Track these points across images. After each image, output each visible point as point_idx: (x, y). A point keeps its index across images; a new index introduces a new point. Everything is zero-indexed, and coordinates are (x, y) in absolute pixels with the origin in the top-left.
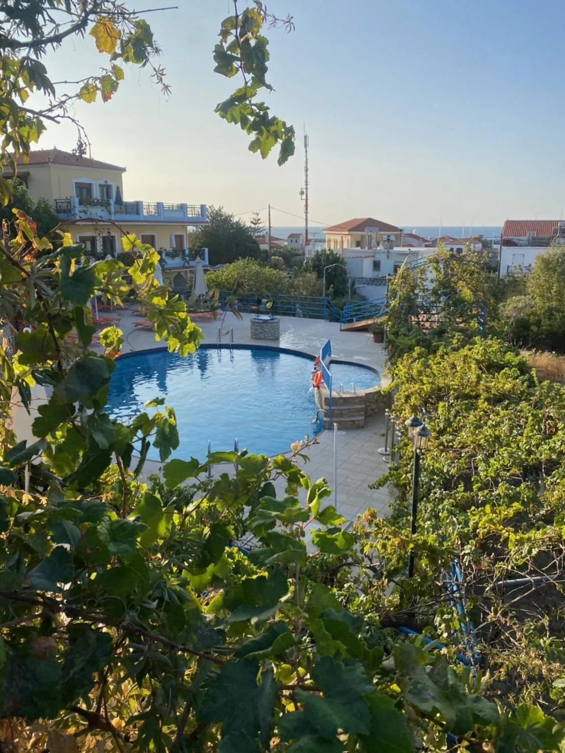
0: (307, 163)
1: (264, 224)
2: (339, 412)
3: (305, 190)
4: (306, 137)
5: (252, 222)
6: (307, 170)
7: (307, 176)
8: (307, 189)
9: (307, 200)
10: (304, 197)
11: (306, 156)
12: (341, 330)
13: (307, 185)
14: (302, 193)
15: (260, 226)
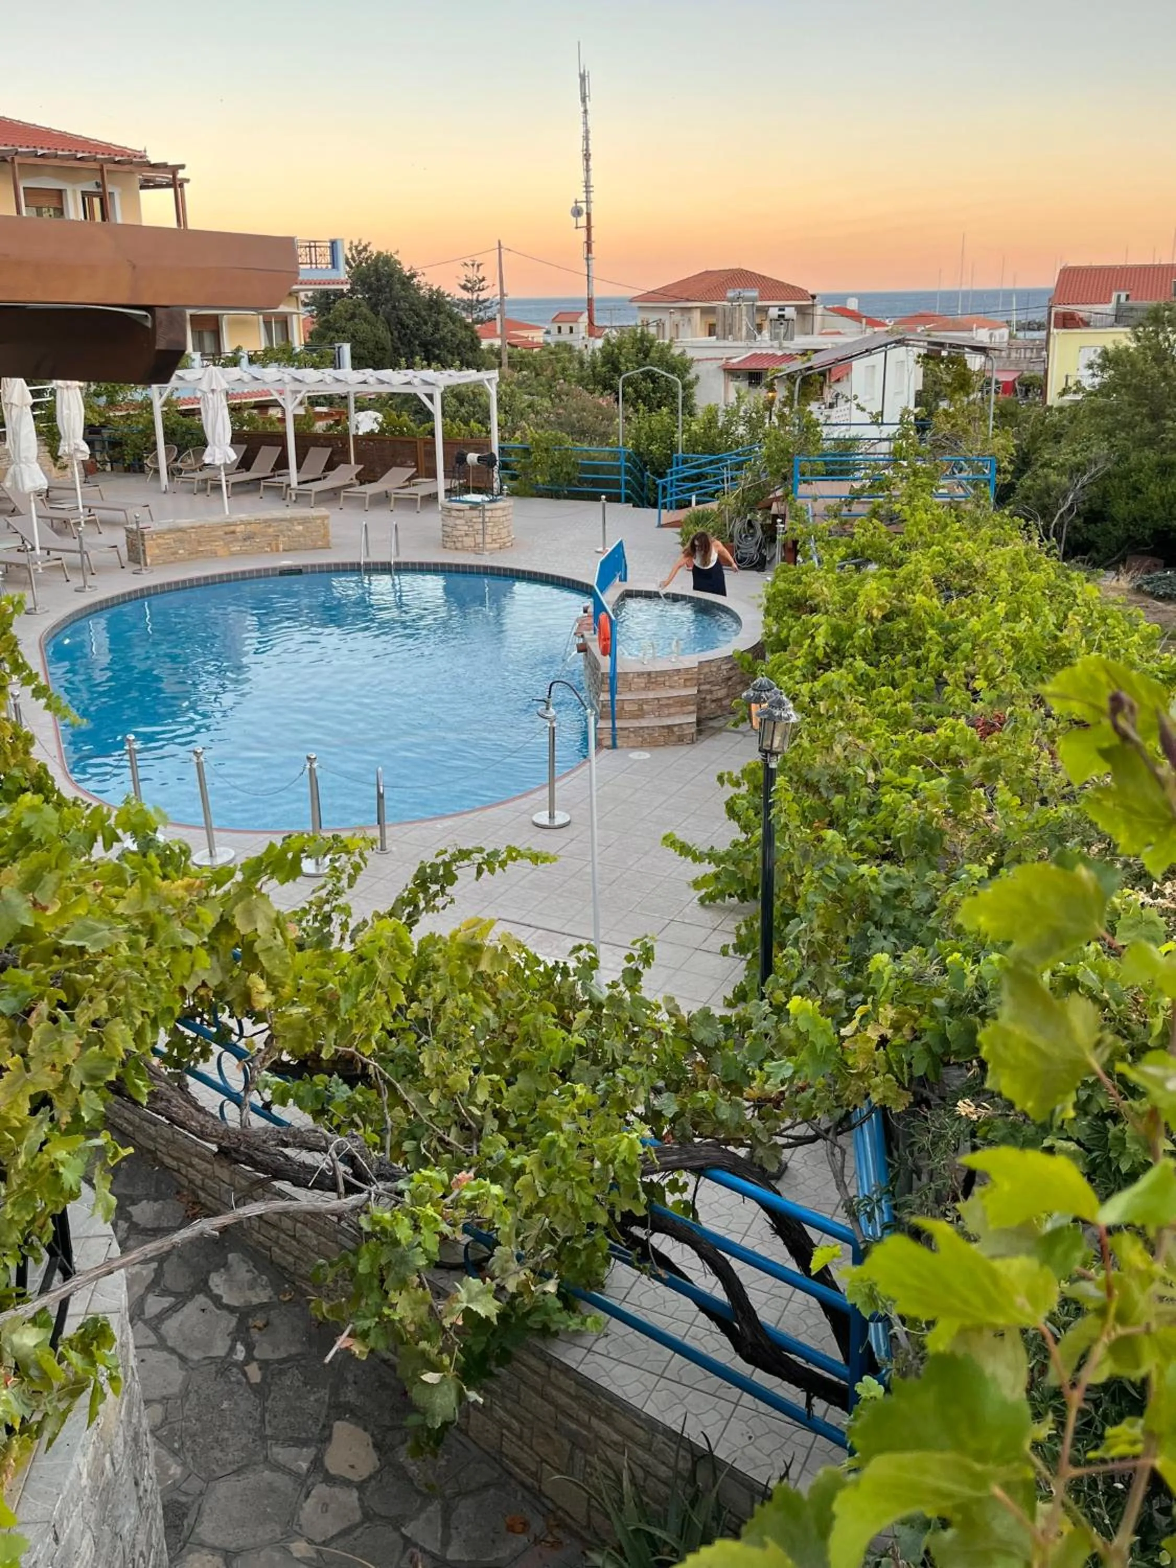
0: (586, 138)
1: (490, 293)
2: (635, 707)
3: (583, 206)
4: (583, 78)
5: (464, 287)
6: (587, 157)
7: (588, 170)
8: (588, 202)
9: (589, 228)
10: (583, 220)
11: (585, 124)
12: (660, 526)
13: (587, 192)
14: (577, 212)
15: (483, 296)
